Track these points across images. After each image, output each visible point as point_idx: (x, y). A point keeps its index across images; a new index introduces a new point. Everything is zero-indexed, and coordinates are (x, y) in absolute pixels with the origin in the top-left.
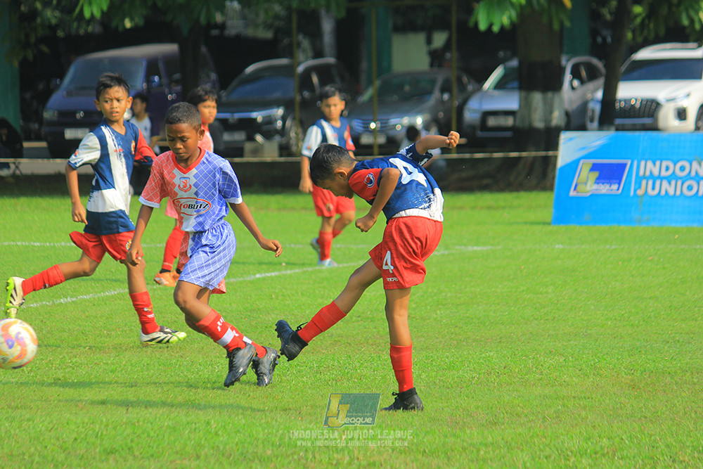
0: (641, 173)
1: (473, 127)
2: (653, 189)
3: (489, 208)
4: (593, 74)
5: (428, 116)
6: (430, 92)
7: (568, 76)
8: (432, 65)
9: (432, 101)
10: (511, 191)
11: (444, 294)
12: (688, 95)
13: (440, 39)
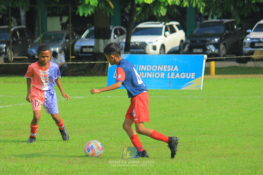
0: (140, 70)
1: (78, 52)
2: (144, 75)
3: (84, 82)
4: (122, 33)
5: (60, 48)
6: (62, 39)
7: (113, 34)
8: (62, 29)
9: (62, 42)
10: (92, 76)
11: (66, 114)
12: (157, 41)
13: (65, 19)
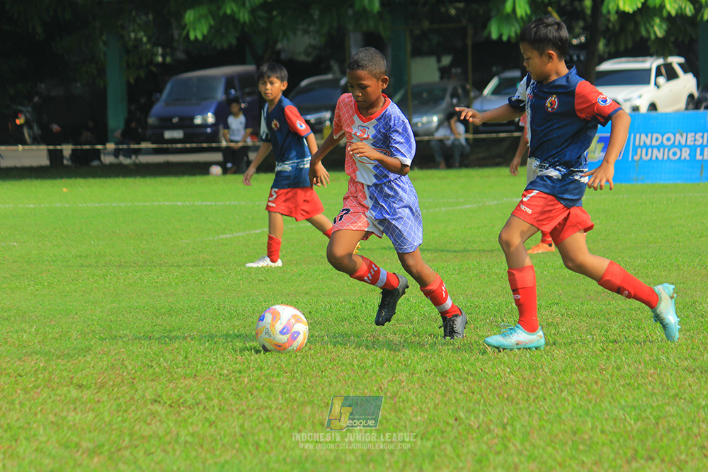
0: (637, 143)
2: (647, 155)
5: (442, 116)
6: (443, 98)
8: (442, 77)
9: (445, 104)
12: (640, 96)
13: (446, 60)
